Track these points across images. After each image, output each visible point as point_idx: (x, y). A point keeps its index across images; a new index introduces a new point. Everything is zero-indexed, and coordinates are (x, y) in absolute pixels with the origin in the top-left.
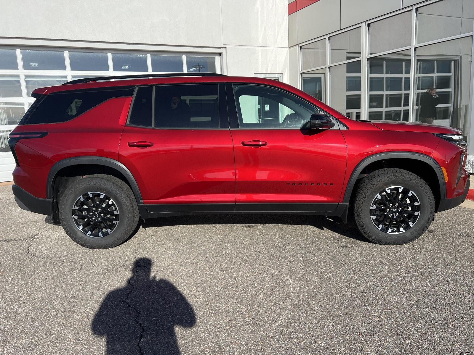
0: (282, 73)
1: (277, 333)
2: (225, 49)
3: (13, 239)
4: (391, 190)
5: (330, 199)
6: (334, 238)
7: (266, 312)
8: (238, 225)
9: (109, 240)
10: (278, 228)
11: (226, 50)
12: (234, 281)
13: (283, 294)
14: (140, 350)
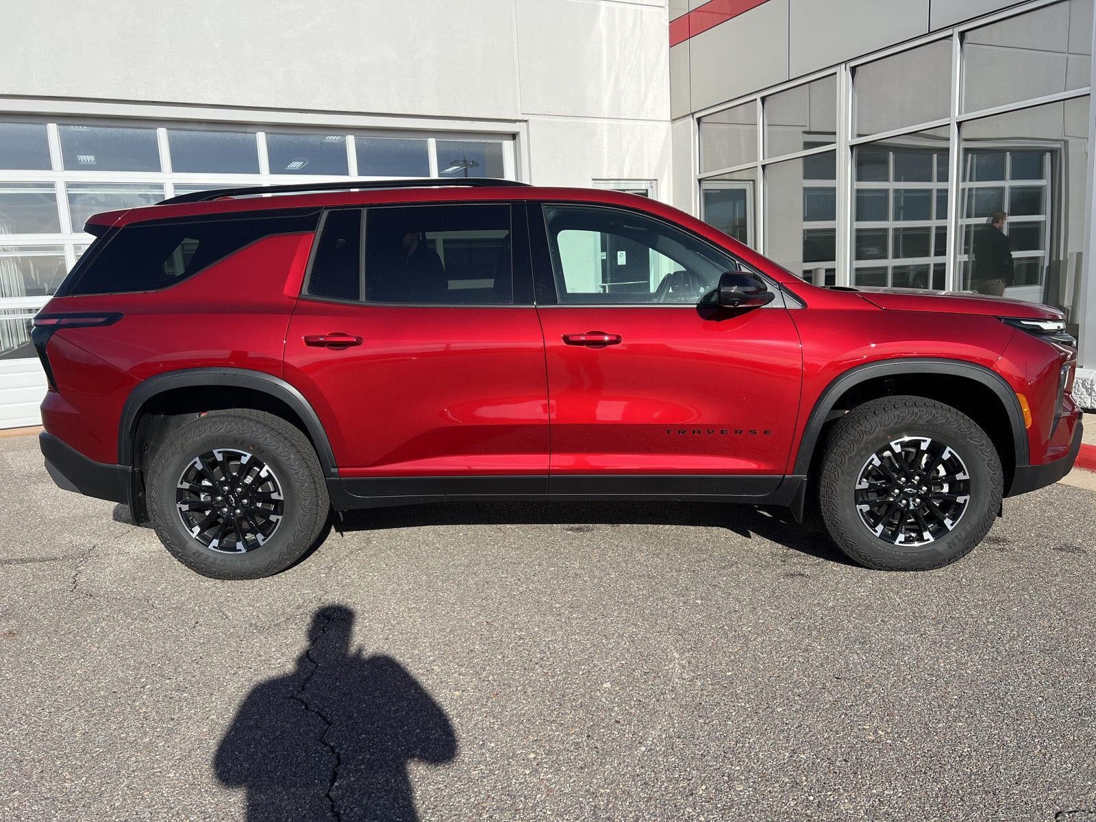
0: (656, 180)
1: (642, 767)
2: (525, 123)
3: (40, 556)
4: (903, 445)
5: (763, 467)
6: (773, 555)
7: (617, 722)
8: (555, 525)
9: (260, 559)
11: (528, 126)
12: (545, 653)
13: (657, 681)
14: (333, 807)
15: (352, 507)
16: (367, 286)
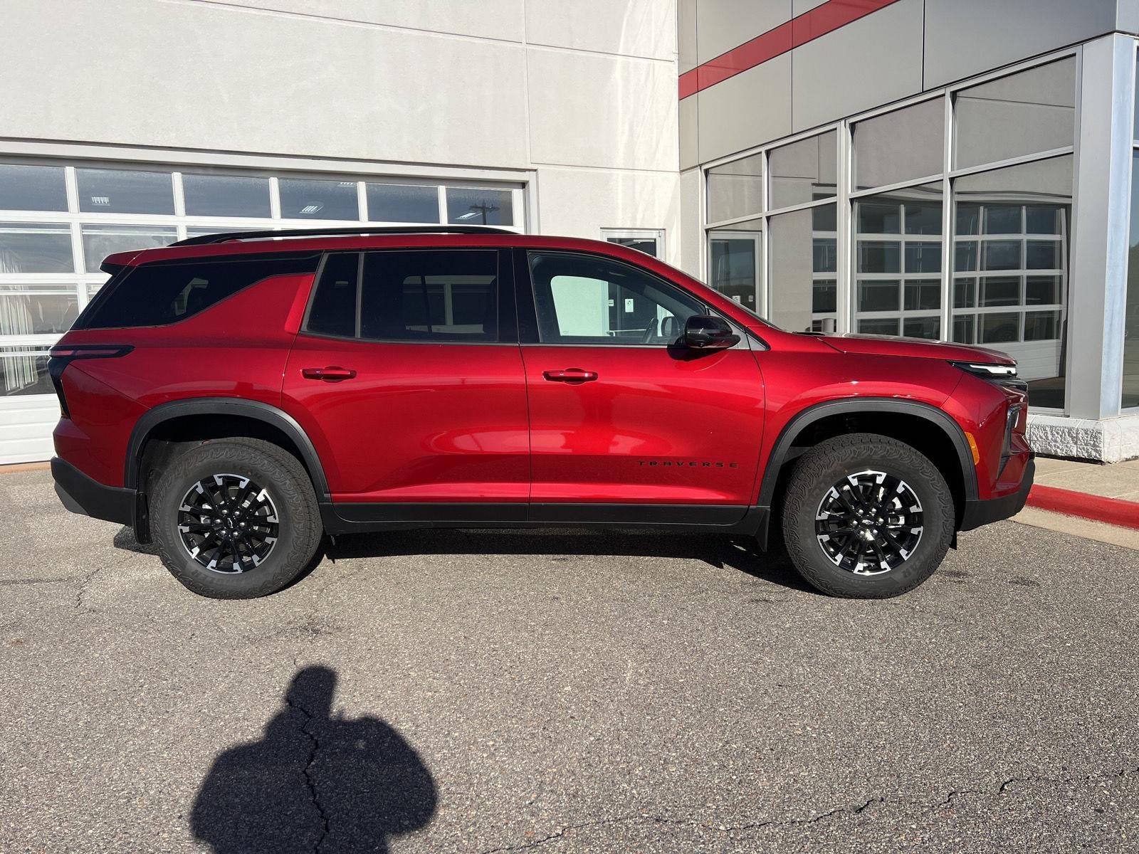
0: (664, 229)
1: (589, 753)
2: (535, 173)
3: (45, 578)
4: (860, 479)
5: (731, 498)
6: (743, 583)
7: (572, 717)
8: (540, 556)
9: (255, 579)
10: (627, 563)
11: (537, 175)
12: (514, 662)
13: (615, 685)
14: (308, 780)
15: (343, 531)
16: (363, 323)
